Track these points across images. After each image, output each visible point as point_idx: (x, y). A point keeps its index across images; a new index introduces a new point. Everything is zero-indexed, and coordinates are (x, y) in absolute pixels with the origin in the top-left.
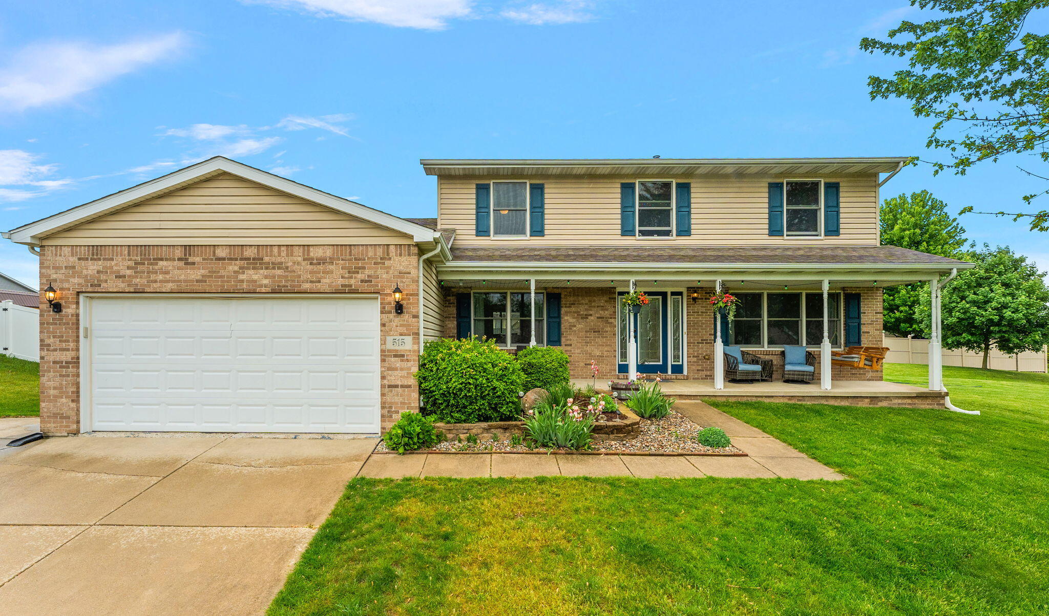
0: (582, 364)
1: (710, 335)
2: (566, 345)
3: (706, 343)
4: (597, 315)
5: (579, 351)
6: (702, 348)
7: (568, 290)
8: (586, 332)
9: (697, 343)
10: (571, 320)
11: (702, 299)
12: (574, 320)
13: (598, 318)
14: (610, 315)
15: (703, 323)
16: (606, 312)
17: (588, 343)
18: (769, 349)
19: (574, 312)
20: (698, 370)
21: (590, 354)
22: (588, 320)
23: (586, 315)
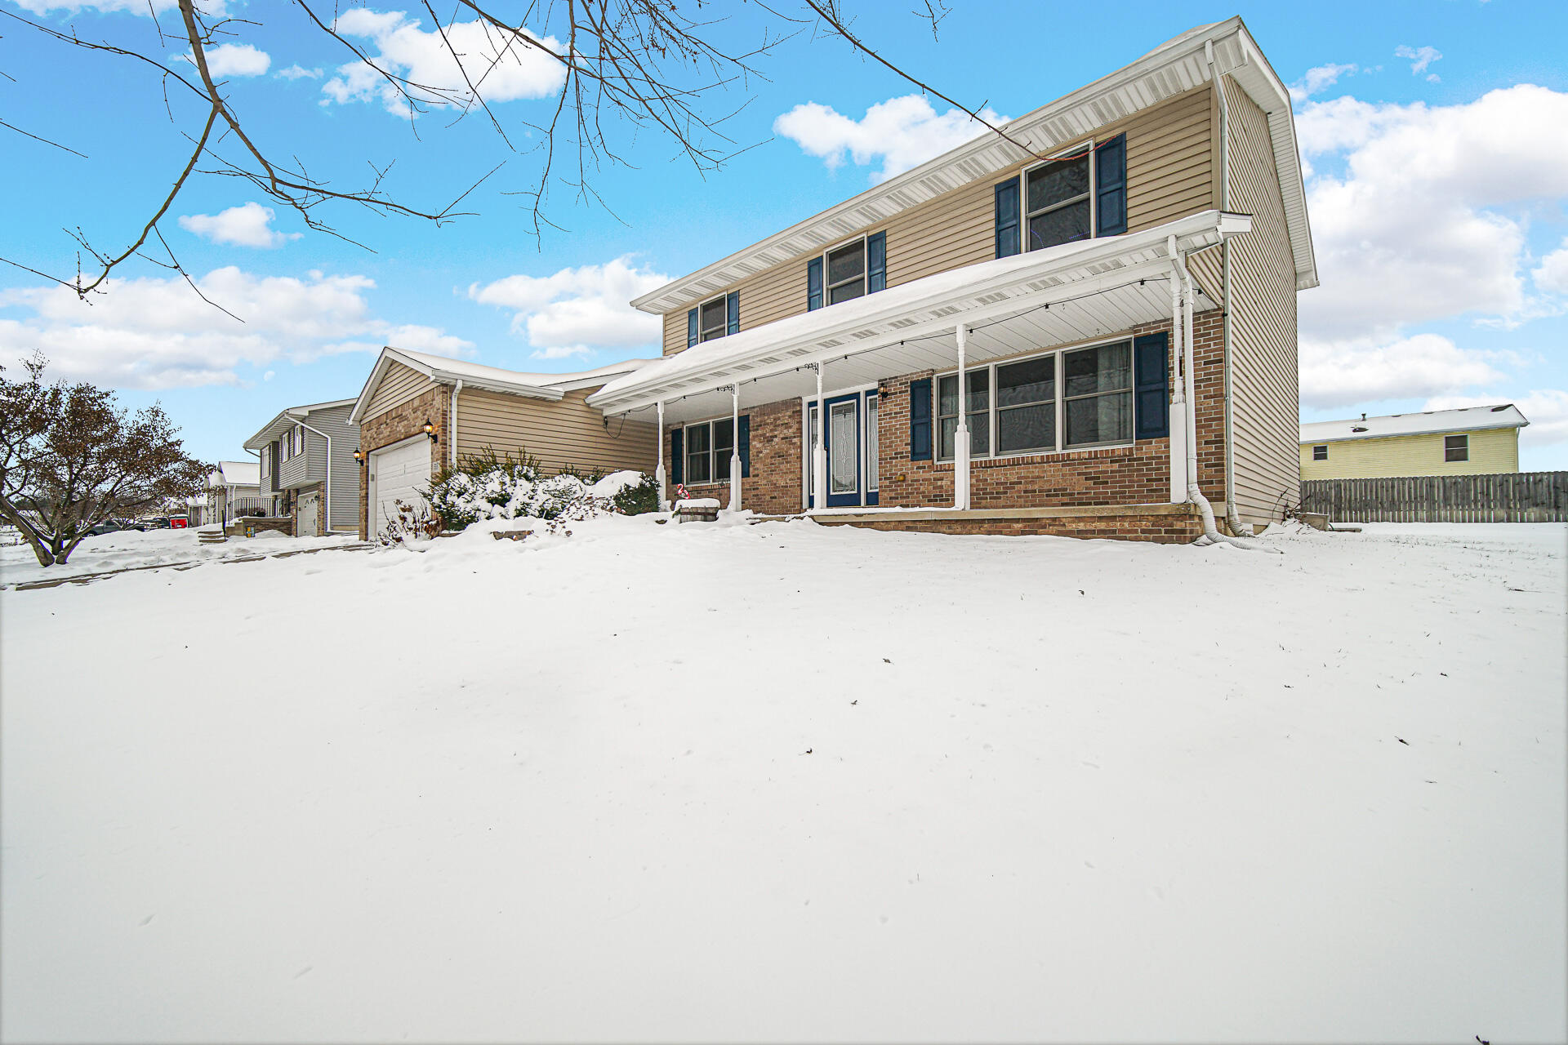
0: (768, 498)
1: (906, 444)
2: (754, 476)
3: (901, 457)
4: (782, 436)
5: (764, 482)
6: (896, 466)
7: (756, 410)
8: (772, 457)
9: (890, 458)
10: (758, 446)
11: (896, 393)
12: (761, 445)
13: (782, 439)
14: (794, 433)
15: (897, 429)
16: (790, 430)
17: (773, 471)
18: (998, 458)
19: (761, 435)
20: (891, 498)
21: (775, 484)
22: (773, 444)
23: (771, 437)
